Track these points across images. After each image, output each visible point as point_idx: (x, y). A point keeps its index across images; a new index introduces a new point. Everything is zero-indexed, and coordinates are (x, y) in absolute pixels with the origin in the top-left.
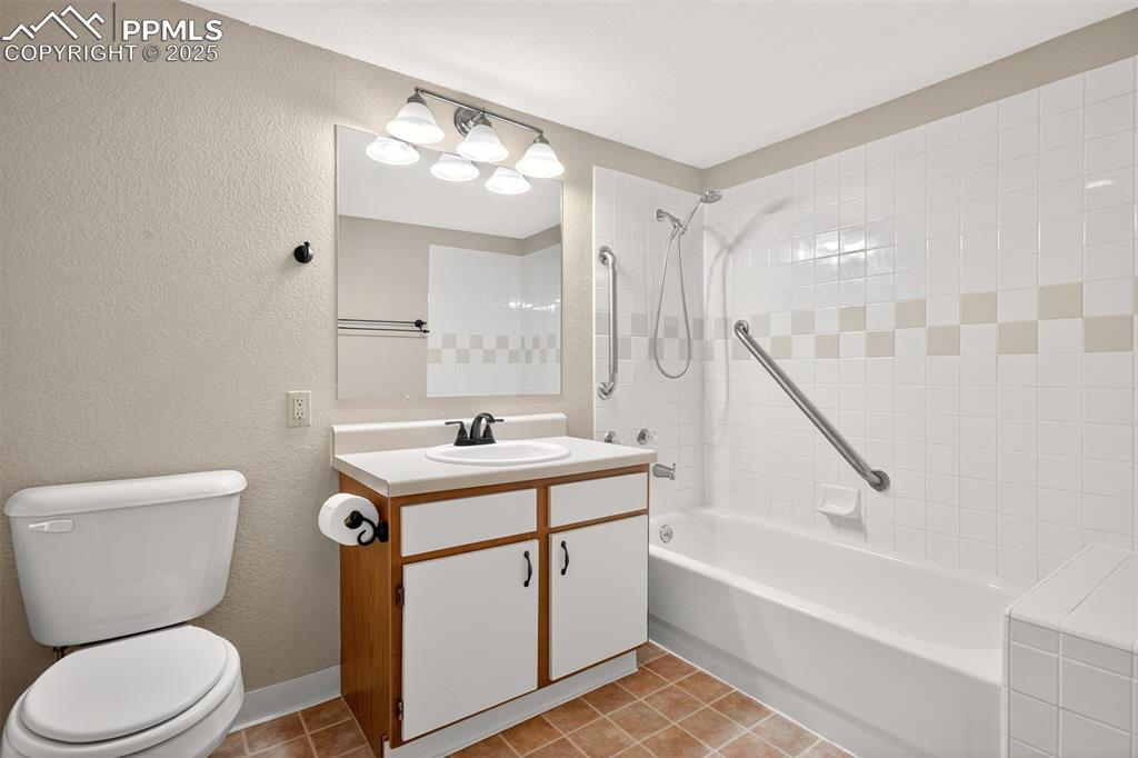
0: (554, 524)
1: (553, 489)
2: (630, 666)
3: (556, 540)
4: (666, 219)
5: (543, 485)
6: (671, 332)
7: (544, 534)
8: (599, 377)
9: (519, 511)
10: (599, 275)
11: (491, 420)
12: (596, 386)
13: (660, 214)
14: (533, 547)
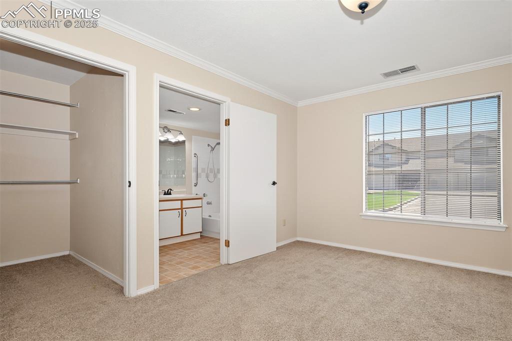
0: (184, 207)
1: (184, 201)
2: (198, 236)
3: (184, 210)
4: (210, 147)
5: (182, 200)
6: (211, 172)
7: (182, 209)
8: (194, 181)
9: (177, 205)
10: (194, 159)
11: (171, 190)
12: (193, 184)
13: (209, 145)
14: (180, 211)
